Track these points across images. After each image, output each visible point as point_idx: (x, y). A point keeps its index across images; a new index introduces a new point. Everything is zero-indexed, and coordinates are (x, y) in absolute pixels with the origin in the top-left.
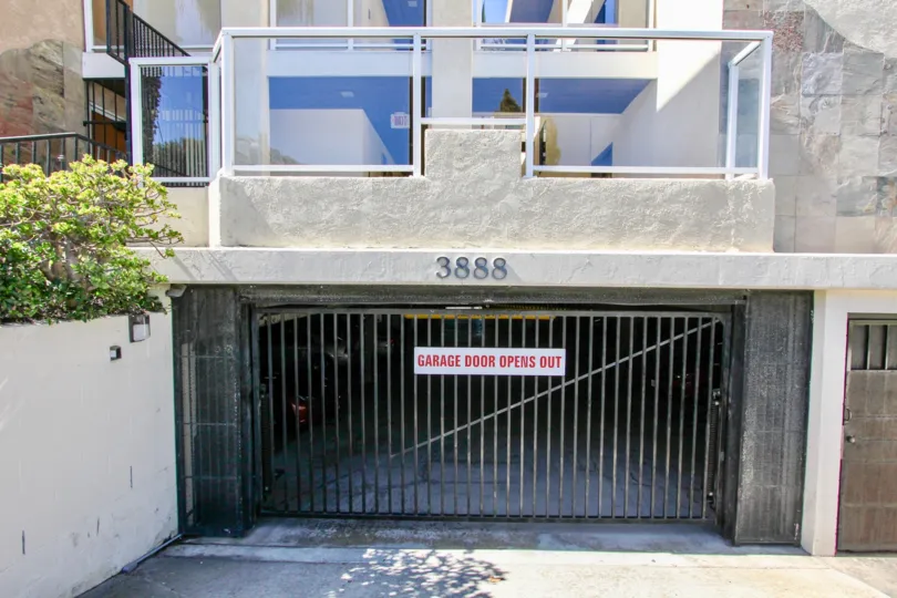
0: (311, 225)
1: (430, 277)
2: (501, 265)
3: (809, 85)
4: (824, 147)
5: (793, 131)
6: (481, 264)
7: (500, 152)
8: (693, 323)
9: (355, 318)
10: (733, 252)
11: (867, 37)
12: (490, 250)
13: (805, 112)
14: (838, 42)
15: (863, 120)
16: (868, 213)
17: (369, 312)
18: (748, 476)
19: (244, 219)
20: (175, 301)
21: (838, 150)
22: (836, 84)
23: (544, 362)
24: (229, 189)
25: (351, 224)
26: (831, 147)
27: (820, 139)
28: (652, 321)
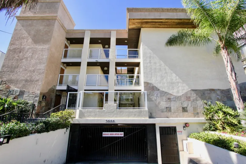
0: (90, 115)
1: (105, 122)
2: (114, 121)
3: (156, 95)
4: (158, 103)
5: (154, 101)
6: (111, 121)
7: (114, 106)
8: (141, 128)
9: (95, 128)
10: (143, 119)
11: (162, 89)
12: (112, 119)
13: (155, 99)
14: (159, 90)
15: (163, 99)
16: (165, 112)
17: (97, 127)
18: (149, 152)
19: (82, 115)
20: (71, 126)
21: (160, 103)
22: (159, 95)
23: (121, 134)
24: (80, 111)
25: (95, 116)
26: (159, 103)
27: (158, 102)
28: (135, 128)
